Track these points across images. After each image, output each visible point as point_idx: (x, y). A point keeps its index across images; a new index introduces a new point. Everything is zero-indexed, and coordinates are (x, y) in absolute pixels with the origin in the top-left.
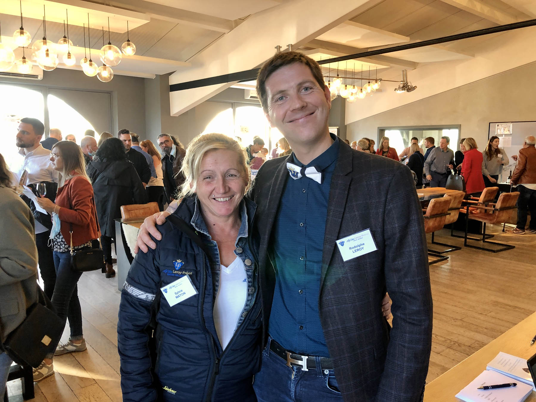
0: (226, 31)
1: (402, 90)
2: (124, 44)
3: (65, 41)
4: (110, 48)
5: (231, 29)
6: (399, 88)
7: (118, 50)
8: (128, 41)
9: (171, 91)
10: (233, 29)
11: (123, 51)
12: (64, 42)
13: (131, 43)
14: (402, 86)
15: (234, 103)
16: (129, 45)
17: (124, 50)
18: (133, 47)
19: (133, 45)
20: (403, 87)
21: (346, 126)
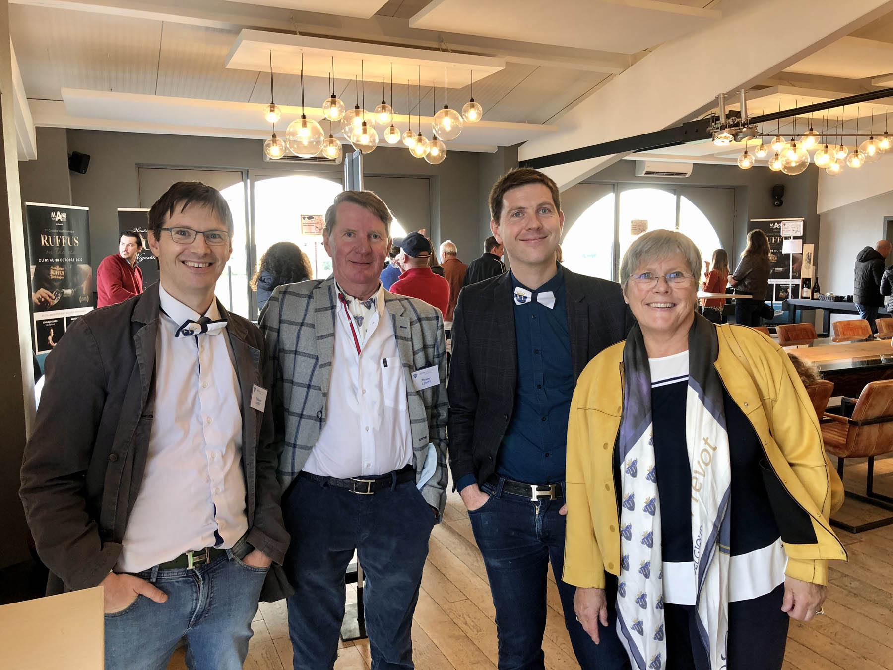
0: (616, 71)
2: (466, 105)
3: (384, 108)
4: (446, 114)
5: (626, 67)
7: (458, 115)
8: (472, 100)
10: (629, 67)
11: (464, 117)
12: (382, 109)
13: (475, 103)
15: (617, 183)
16: (473, 106)
17: (467, 115)
18: (478, 110)
19: (479, 106)
21: (819, 215)
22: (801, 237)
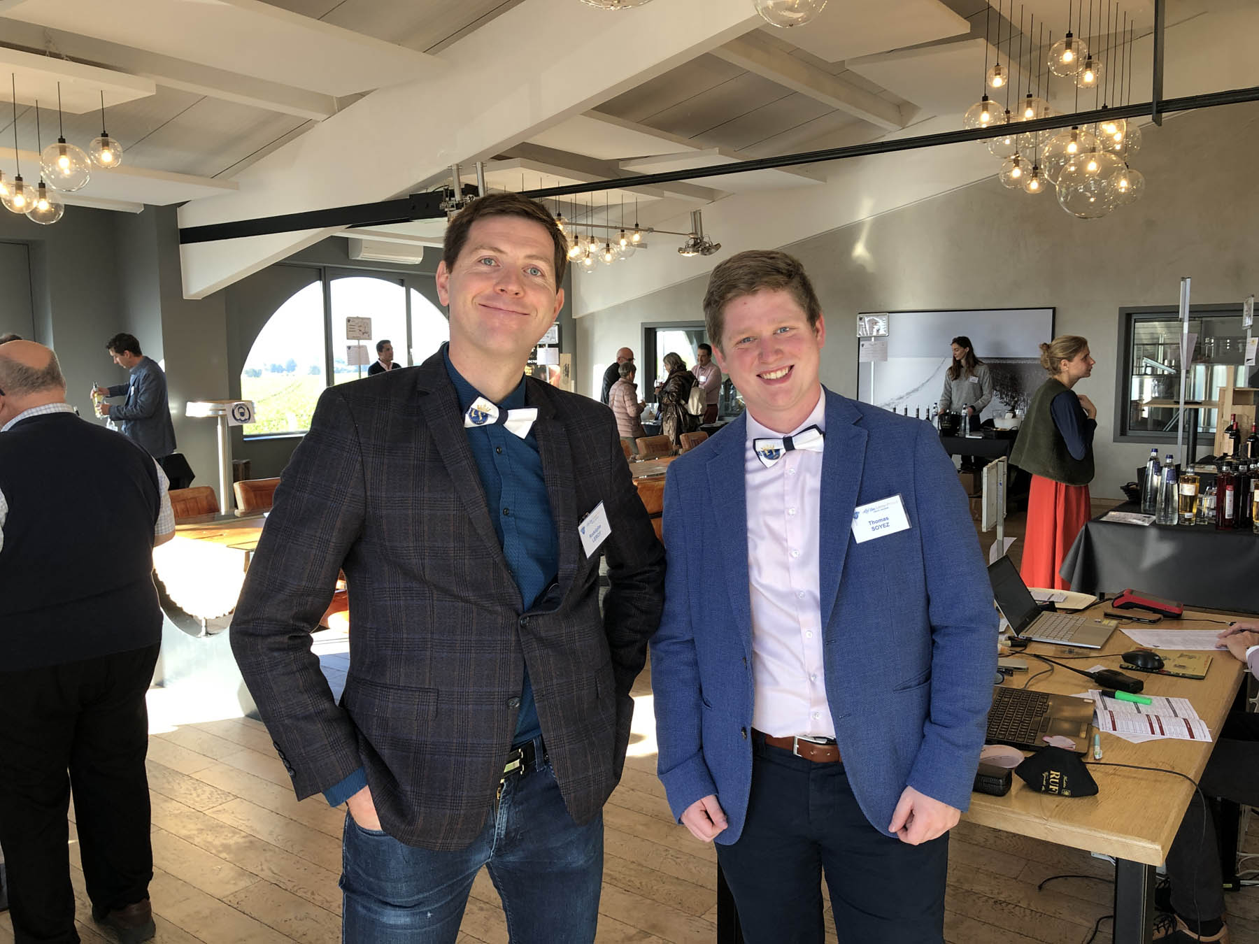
0: (319, 116)
1: (694, 251)
2: (95, 141)
4: (63, 151)
5: (331, 112)
6: (688, 246)
7: (84, 154)
8: (105, 135)
9: (182, 243)
10: (335, 112)
11: (93, 158)
13: (110, 139)
14: (692, 242)
15: (325, 267)
16: (106, 144)
17: (97, 156)
18: (115, 149)
19: (116, 144)
20: (694, 245)
21: (575, 319)
22: (557, 344)
